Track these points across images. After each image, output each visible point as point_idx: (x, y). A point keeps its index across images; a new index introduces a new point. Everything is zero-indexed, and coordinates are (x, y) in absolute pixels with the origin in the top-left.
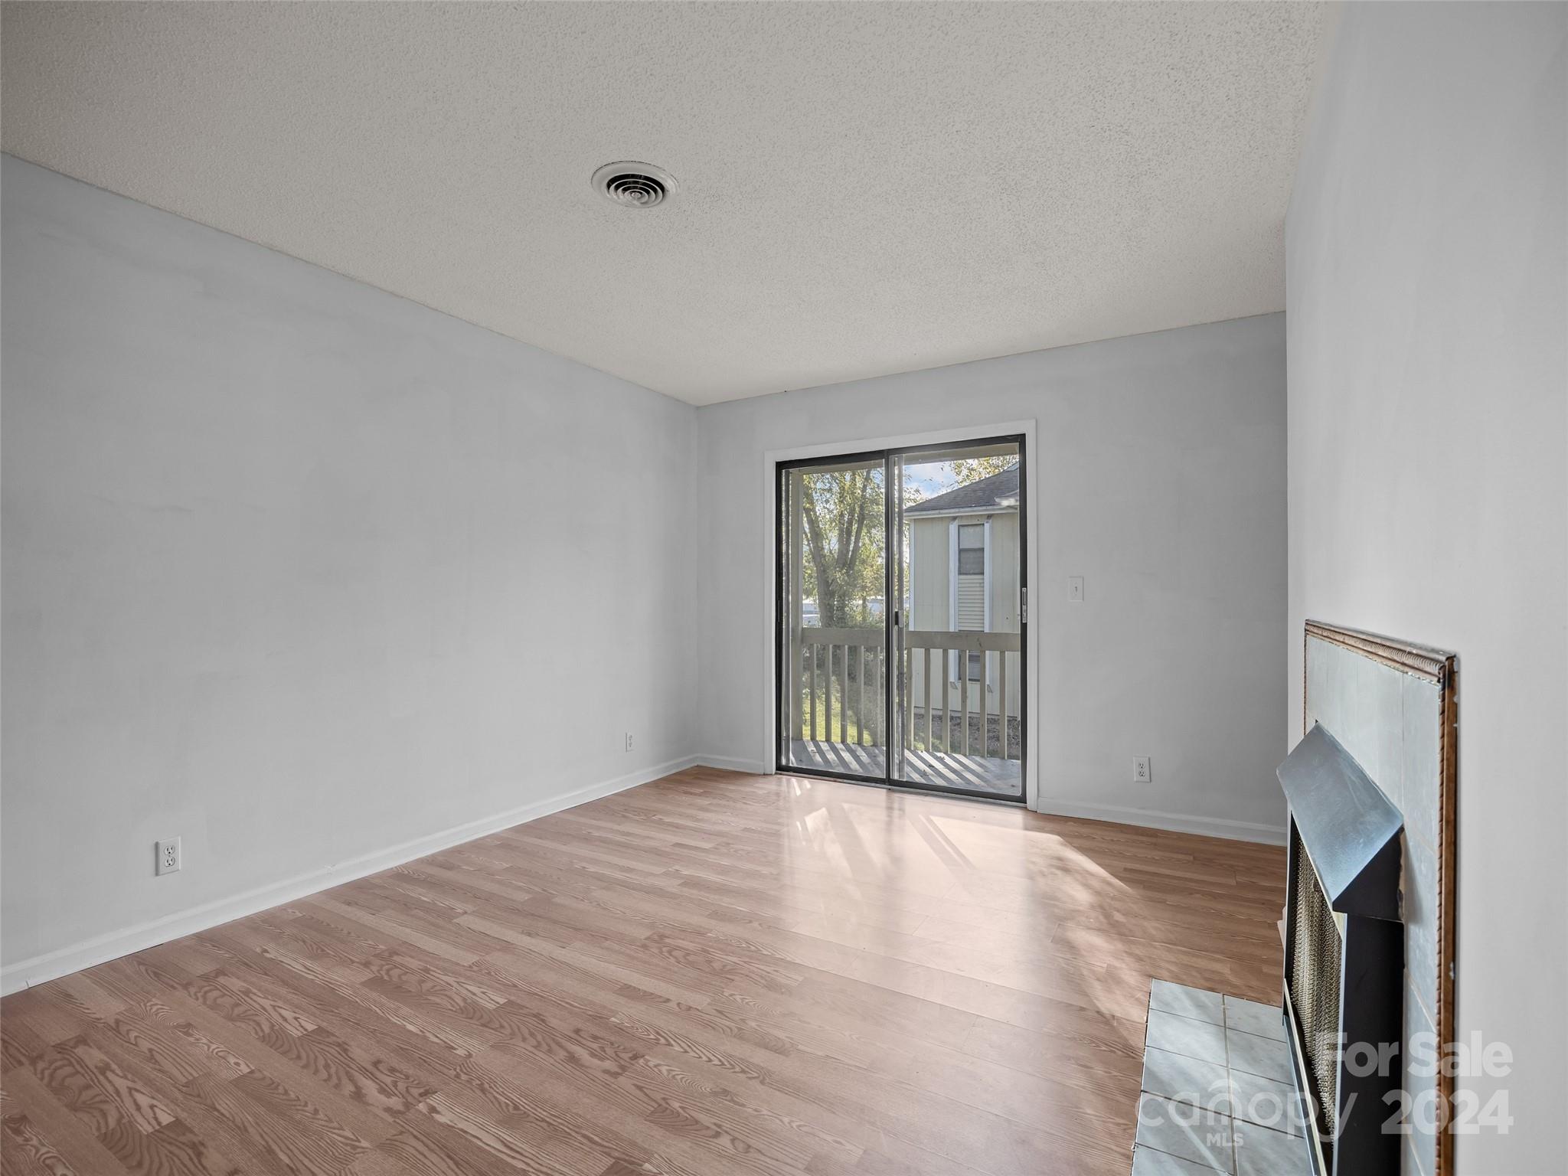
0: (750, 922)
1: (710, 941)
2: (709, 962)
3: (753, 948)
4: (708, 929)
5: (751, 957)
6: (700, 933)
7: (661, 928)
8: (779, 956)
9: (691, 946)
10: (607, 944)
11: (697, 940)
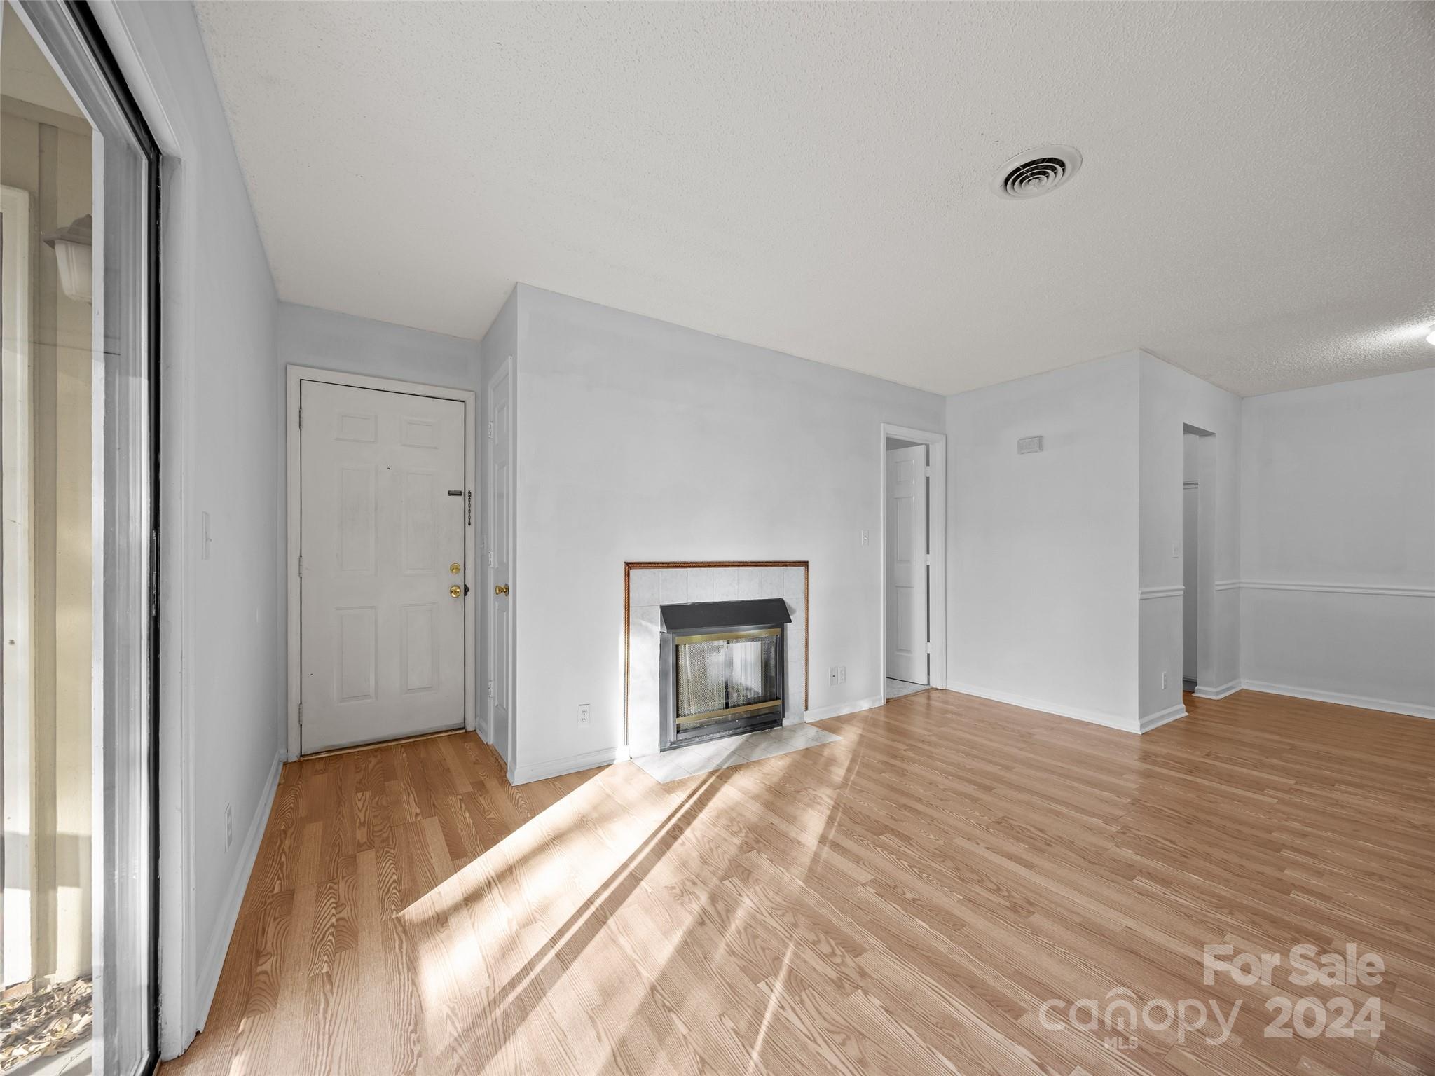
0: (914, 900)
1: (958, 889)
2: (957, 869)
3: (916, 870)
4: (962, 904)
5: (920, 863)
6: (971, 902)
7: (1021, 923)
8: (893, 856)
9: (978, 889)
10: (1077, 920)
11: (973, 894)
